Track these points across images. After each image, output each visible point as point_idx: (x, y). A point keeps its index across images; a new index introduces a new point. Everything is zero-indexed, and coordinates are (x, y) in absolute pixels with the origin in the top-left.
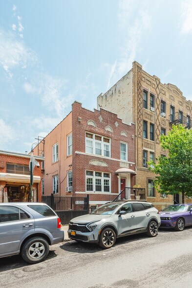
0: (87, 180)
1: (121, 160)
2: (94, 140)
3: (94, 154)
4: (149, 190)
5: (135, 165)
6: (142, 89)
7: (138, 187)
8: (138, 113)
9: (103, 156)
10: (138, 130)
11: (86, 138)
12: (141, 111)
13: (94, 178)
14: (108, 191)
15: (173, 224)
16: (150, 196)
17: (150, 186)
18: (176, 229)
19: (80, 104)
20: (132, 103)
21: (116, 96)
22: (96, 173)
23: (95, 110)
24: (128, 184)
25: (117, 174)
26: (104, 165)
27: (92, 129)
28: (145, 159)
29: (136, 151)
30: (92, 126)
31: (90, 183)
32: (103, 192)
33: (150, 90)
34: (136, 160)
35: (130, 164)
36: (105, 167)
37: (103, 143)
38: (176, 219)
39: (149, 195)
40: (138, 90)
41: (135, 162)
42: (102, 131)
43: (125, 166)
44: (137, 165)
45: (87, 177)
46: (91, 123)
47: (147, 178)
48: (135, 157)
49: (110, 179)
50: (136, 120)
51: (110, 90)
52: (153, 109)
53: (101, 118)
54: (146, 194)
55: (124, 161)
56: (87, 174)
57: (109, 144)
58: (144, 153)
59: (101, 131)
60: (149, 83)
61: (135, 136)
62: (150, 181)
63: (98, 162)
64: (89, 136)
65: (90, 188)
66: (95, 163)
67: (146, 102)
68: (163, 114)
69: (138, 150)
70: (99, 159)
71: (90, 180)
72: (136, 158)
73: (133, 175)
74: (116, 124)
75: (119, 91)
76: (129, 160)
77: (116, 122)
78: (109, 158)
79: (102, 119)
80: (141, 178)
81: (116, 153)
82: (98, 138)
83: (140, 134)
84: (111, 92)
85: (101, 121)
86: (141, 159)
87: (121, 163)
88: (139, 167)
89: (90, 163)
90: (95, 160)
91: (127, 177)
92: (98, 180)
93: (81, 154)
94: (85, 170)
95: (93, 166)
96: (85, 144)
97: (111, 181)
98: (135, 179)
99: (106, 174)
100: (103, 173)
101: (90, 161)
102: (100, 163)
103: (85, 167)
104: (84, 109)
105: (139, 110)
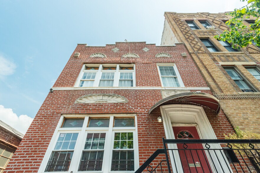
1: (165, 87)
2: (100, 71)
3: (95, 86)
5: (212, 90)
6: (183, 20)
8: (185, 35)
9: (116, 87)
10: (193, 47)
11: (84, 71)
14: (130, 168)
19: (85, 45)
23: (107, 45)
25: (155, 115)
26: (120, 100)
27: (98, 60)
29: (203, 69)
34: (209, 79)
35: (194, 91)
36: (116, 105)
37: (118, 71)
41: (208, 86)
44: (216, 90)
46: (96, 55)
48: (206, 79)
49: (134, 130)
50: (184, 40)
53: (116, 50)
57: (133, 72)
59: (113, 59)
61: (189, 53)
63: (101, 97)
66: (92, 100)
67: (196, 27)
69: (205, 67)
70: (103, 92)
76: (188, 86)
77: (146, 48)
78: (135, 87)
79: (118, 50)
83: (199, 50)
87: (164, 93)
88: (229, 94)
89: (78, 101)
90: (94, 94)
91: (198, 121)
92: (96, 136)
93: (62, 90)
94: (59, 115)
95: (85, 105)
96: (77, 77)
97: (139, 134)
98: (229, 121)
99: (122, 119)
100: (114, 117)
101: (79, 99)
102: (106, 98)
103: (63, 111)
104: (89, 47)
105: (187, 32)
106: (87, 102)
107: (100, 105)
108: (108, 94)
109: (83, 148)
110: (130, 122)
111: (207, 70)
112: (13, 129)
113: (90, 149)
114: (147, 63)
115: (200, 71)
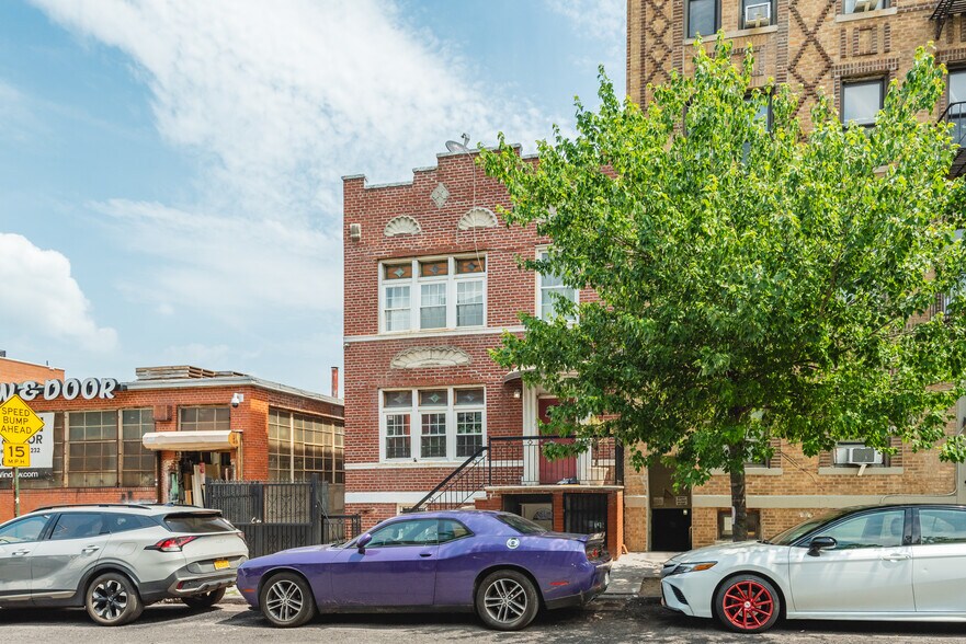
0: (390, 422)
2: (416, 283)
3: (415, 329)
9: (451, 327)
11: (383, 286)
13: (416, 412)
19: (361, 180)
22: (428, 394)
23: (416, 173)
26: (458, 359)
27: (404, 245)
30: (401, 235)
31: (399, 432)
32: (451, 459)
37: (453, 279)
42: (445, 240)
45: (388, 412)
46: (401, 227)
49: (483, 409)
53: (441, 194)
56: (387, 404)
57: (482, 277)
59: (439, 242)
63: (427, 355)
64: (399, 272)
65: (400, 448)
66: (415, 361)
70: (429, 343)
71: (400, 423)
78: (483, 329)
79: (445, 194)
82: (427, 269)
85: (440, 203)
89: (395, 363)
90: (416, 348)
92: (433, 417)
93: (362, 342)
94: (375, 389)
95: (407, 372)
96: (376, 305)
97: (489, 415)
99: (466, 392)
100: (455, 389)
101: (394, 358)
102: (436, 355)
103: (378, 383)
104: (372, 190)
105: (657, 65)
106: (408, 366)
107: (430, 371)
108: (438, 347)
109: (420, 434)
110: (477, 395)
112: (301, 391)
113: (429, 435)
114: (512, 249)
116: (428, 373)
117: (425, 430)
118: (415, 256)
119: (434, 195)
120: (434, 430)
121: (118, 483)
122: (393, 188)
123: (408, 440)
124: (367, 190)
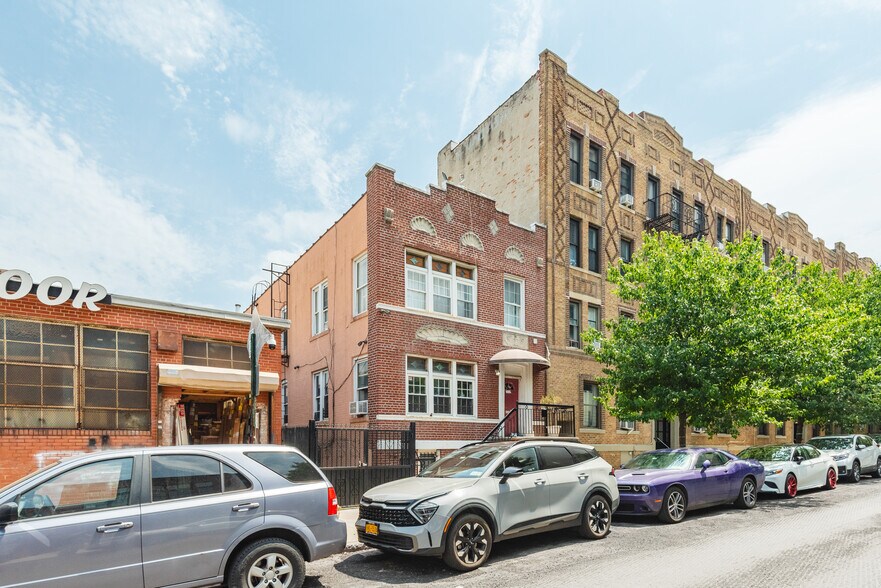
0: (410, 382)
1: (507, 327)
2: (429, 273)
3: (430, 311)
4: (586, 409)
5: (546, 340)
6: (567, 128)
7: (555, 402)
8: (555, 196)
9: (455, 315)
10: (555, 243)
11: (408, 268)
12: (563, 190)
13: (430, 376)
14: (470, 412)
15: (654, 504)
16: (589, 426)
17: (588, 398)
18: (661, 518)
19: (391, 173)
20: (536, 169)
21: (492, 150)
22: (435, 363)
23: (432, 188)
24: (526, 393)
25: (495, 366)
26: (458, 340)
27: (425, 241)
28: (575, 324)
29: (550, 301)
30: (423, 232)
31: (417, 391)
32: (454, 416)
33: (590, 131)
34: (550, 328)
35: (531, 339)
36: (459, 347)
37: (454, 279)
38: (664, 489)
39: (586, 423)
40: (555, 131)
41: (546, 332)
42: (452, 248)
43: (517, 343)
44: (550, 340)
45: (411, 373)
46: (420, 225)
47: (580, 376)
48: (547, 320)
49: (474, 380)
50: (549, 215)
51: (475, 132)
52: (597, 185)
53: (449, 212)
54: (577, 423)
55: (515, 329)
56: (410, 367)
57: (473, 284)
58: (571, 309)
59: (449, 248)
60: (588, 112)
61: (547, 260)
62: (588, 385)
63: (441, 333)
64: (414, 260)
65: (418, 404)
66: (433, 336)
67: (578, 165)
68: (627, 198)
69: (554, 299)
70: (443, 324)
71: (418, 384)
72: (550, 322)
73: (539, 369)
74: (491, 227)
75: (501, 135)
76: (528, 328)
77: (493, 223)
78: (473, 321)
79: (452, 213)
80: (562, 377)
81: (491, 307)
82: (442, 266)
83: (560, 255)
84: (477, 138)
85: (449, 218)
86: (562, 325)
87: (505, 336)
88: (558, 347)
89: (419, 335)
90: (434, 326)
91: (523, 375)
92: (442, 382)
94: (403, 353)
95: (428, 343)
97: (479, 386)
98: (546, 379)
99: (464, 366)
100: (457, 363)
101: (418, 330)
102: (446, 334)
103: (405, 348)
104: (401, 186)
105: (559, 188)
106: (428, 339)
108: (448, 328)
109: (433, 394)
110: (470, 371)
111: (553, 305)
113: (439, 395)
115: (547, 304)
116: (442, 347)
117: (436, 391)
118: (431, 253)
119: (444, 210)
120: (442, 392)
121: (79, 424)
122: (416, 191)
123: (423, 398)
124: (396, 184)
